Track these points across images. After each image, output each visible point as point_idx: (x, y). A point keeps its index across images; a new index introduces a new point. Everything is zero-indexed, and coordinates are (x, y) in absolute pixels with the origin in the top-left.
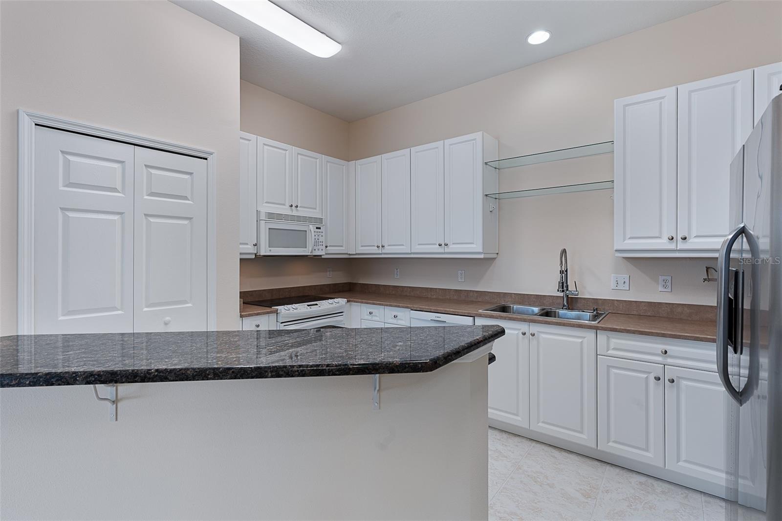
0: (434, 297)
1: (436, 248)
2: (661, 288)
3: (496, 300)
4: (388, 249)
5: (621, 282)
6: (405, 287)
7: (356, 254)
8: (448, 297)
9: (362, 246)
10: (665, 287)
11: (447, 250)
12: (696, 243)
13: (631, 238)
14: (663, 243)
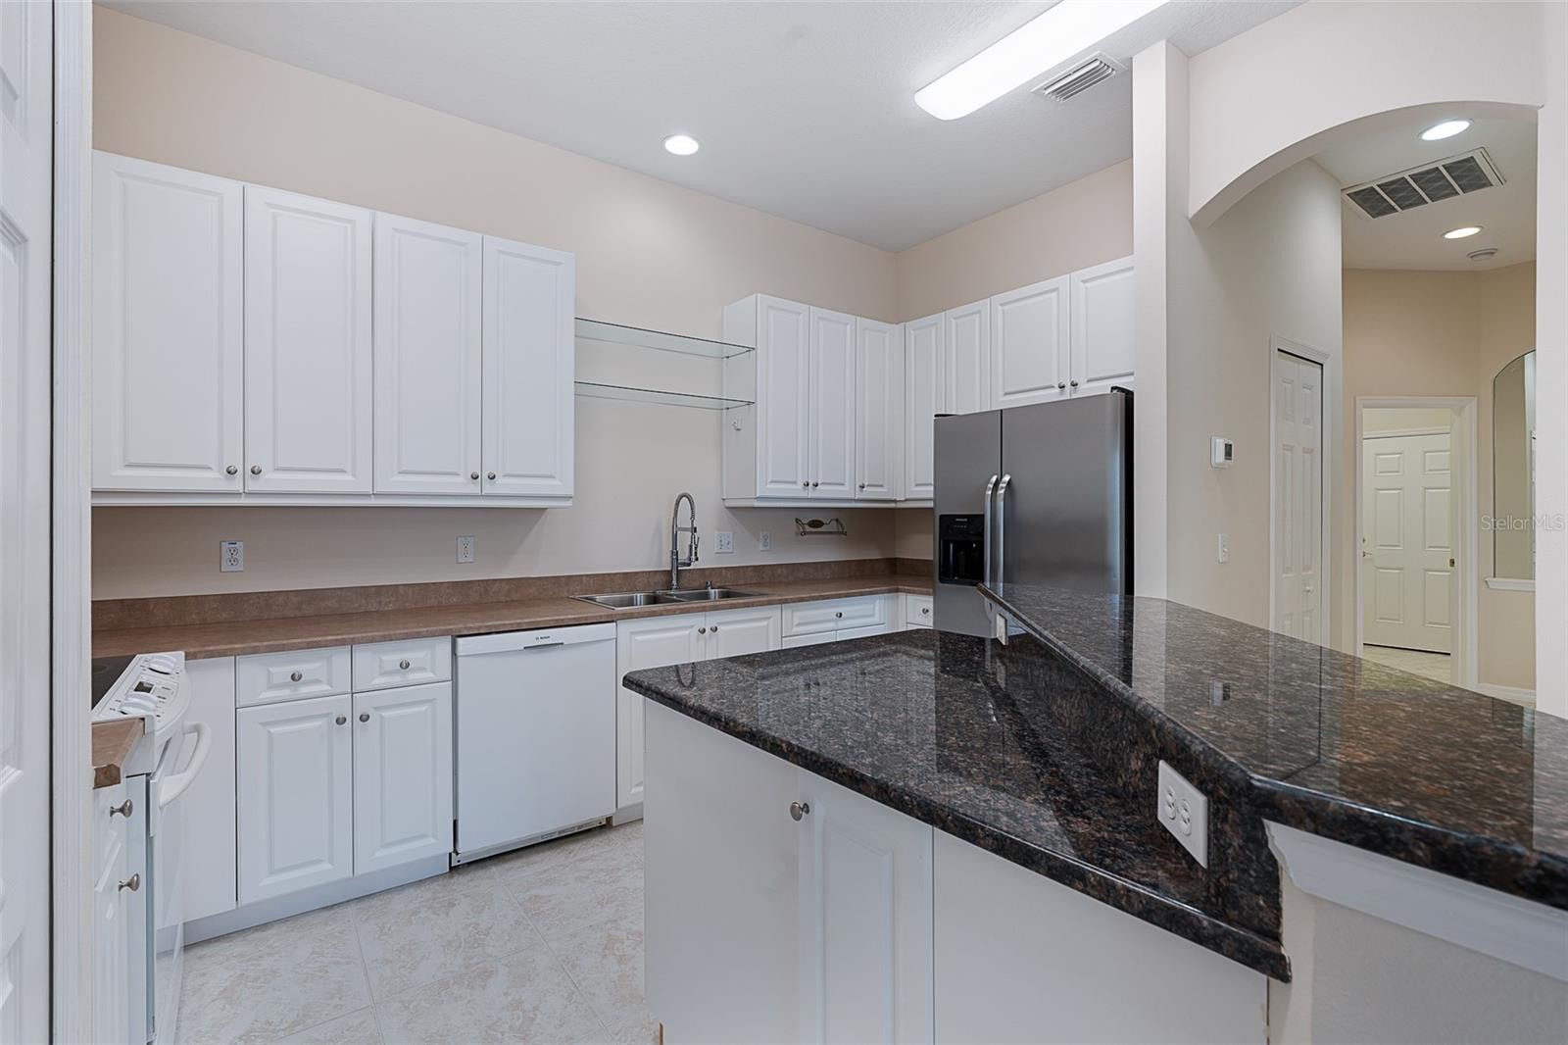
0: (391, 607)
1: (460, 485)
2: (761, 547)
3: (551, 593)
4: (273, 482)
5: (725, 542)
8: (433, 602)
10: (765, 544)
11: (488, 489)
12: (823, 491)
13: (772, 482)
14: (797, 490)
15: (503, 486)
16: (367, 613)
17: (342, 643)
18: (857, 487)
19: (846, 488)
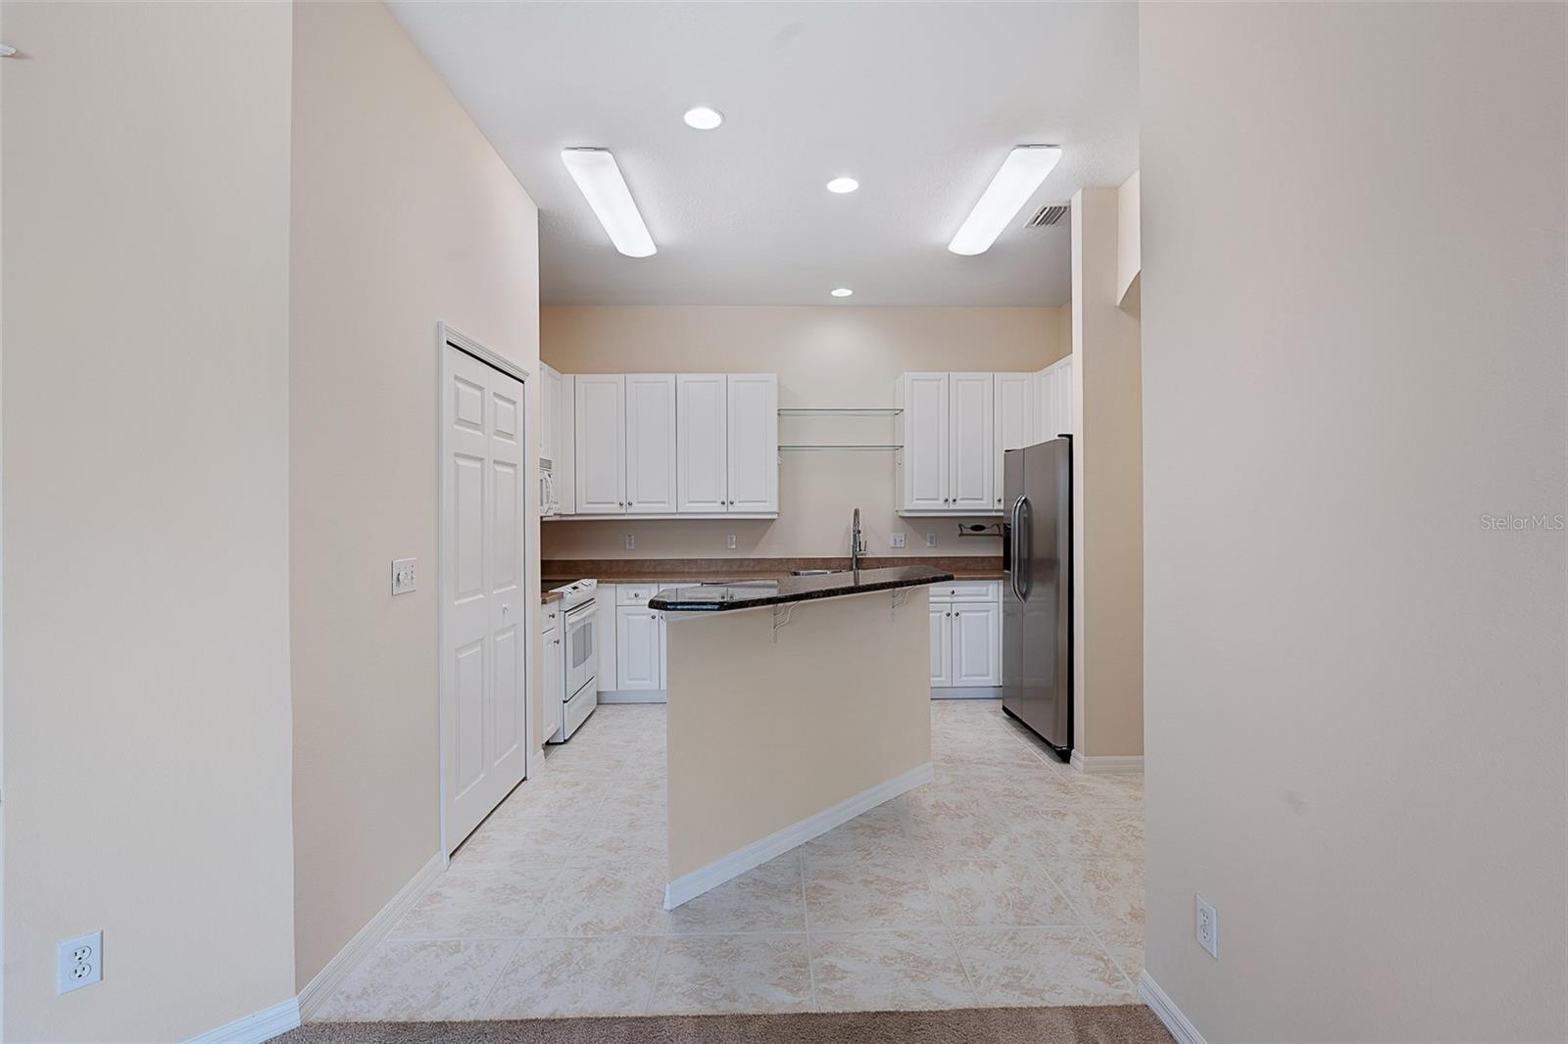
0: (694, 570)
1: (717, 507)
2: (928, 544)
4: (637, 508)
5: (898, 540)
6: (646, 560)
7: (576, 515)
8: (714, 569)
9: (588, 503)
10: (931, 542)
11: (731, 509)
12: (961, 505)
13: (917, 499)
14: (940, 505)
15: (738, 507)
16: (683, 572)
17: (654, 582)
18: (996, 500)
19: (984, 502)
